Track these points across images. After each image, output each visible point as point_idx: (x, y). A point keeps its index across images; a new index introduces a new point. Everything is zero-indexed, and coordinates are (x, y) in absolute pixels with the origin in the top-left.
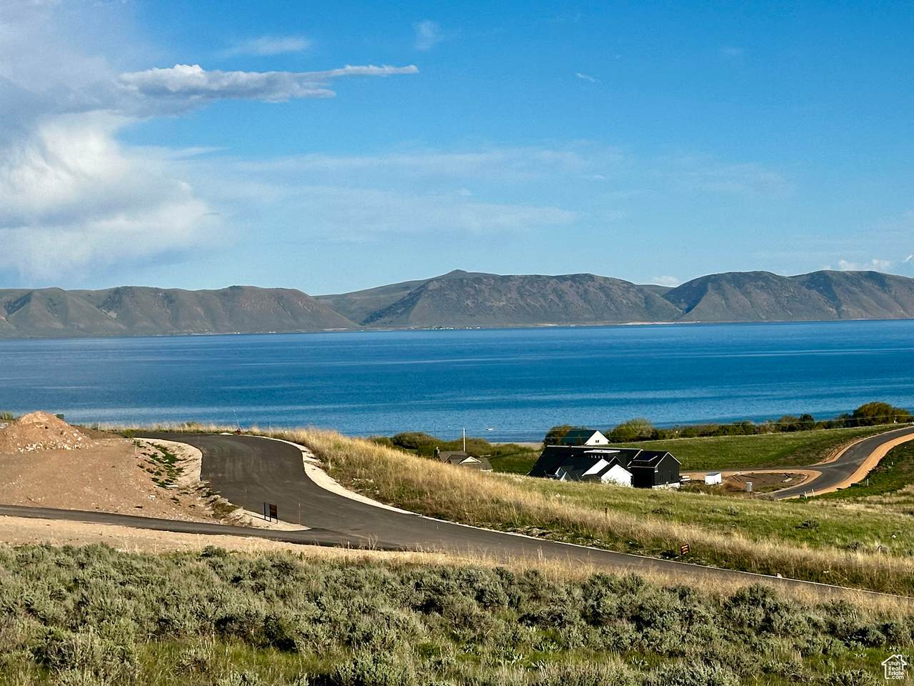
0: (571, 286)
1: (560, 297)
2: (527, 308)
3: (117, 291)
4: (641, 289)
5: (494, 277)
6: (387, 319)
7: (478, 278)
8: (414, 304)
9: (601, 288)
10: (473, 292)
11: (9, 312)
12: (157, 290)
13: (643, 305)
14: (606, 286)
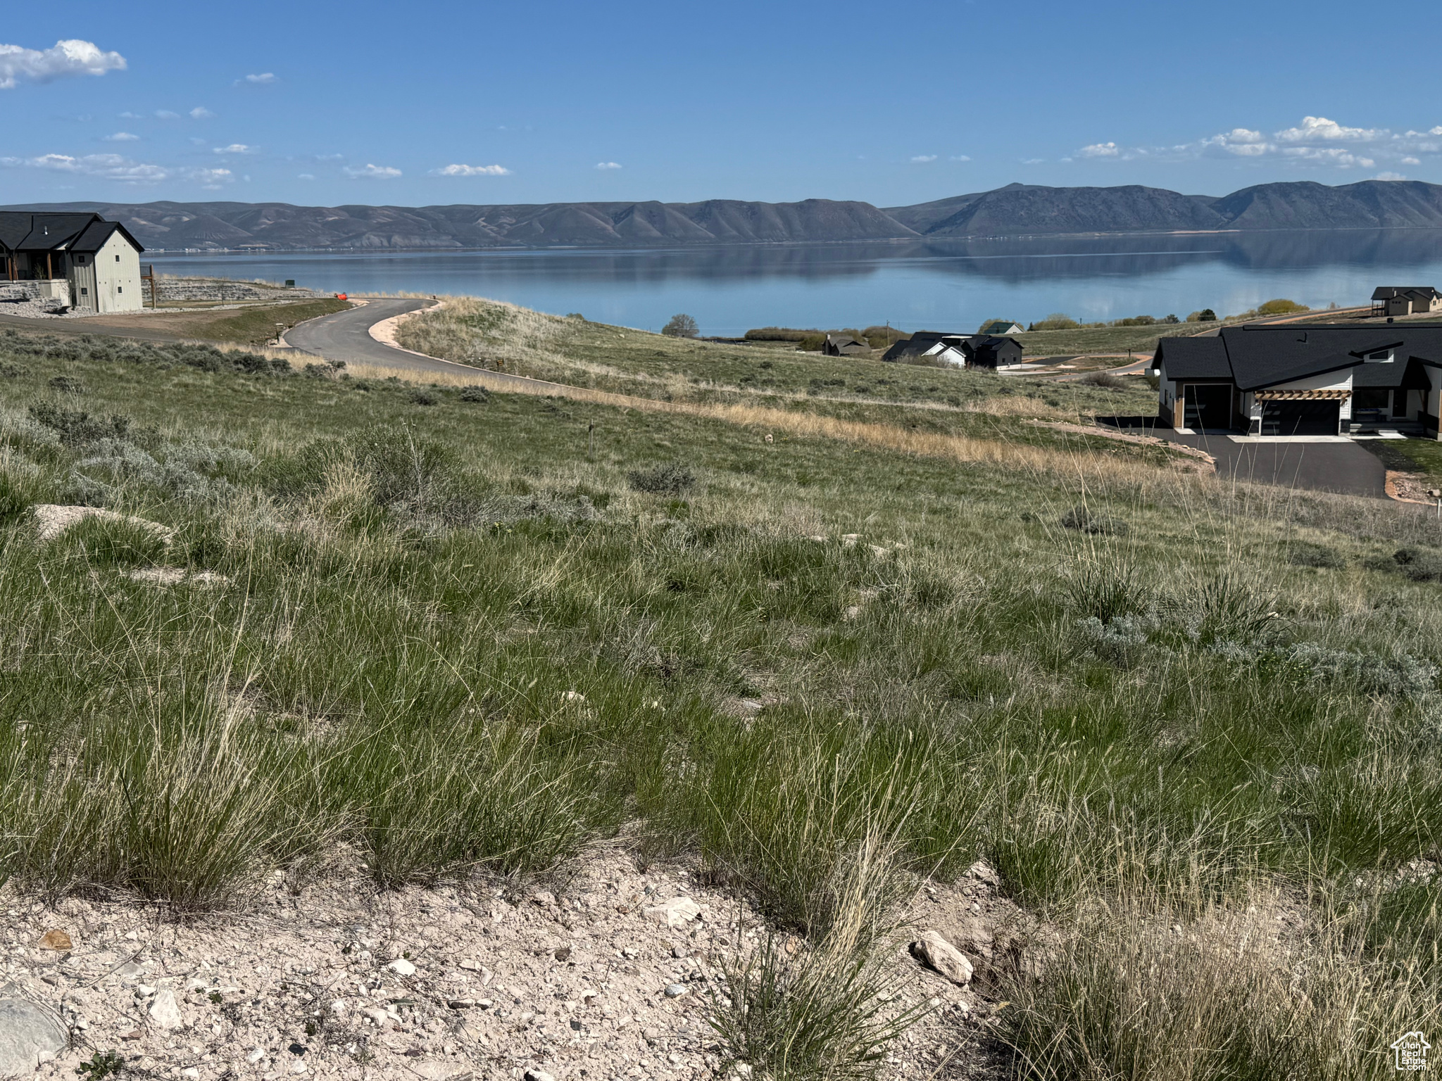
0: (1121, 197)
1: (1110, 208)
2: (1078, 218)
3: (708, 203)
4: (1188, 199)
5: (1048, 189)
6: (947, 229)
7: (1034, 191)
8: (972, 214)
9: (1150, 199)
10: (1027, 204)
11: (616, 222)
12: (742, 203)
13: (1190, 215)
14: (1153, 196)
